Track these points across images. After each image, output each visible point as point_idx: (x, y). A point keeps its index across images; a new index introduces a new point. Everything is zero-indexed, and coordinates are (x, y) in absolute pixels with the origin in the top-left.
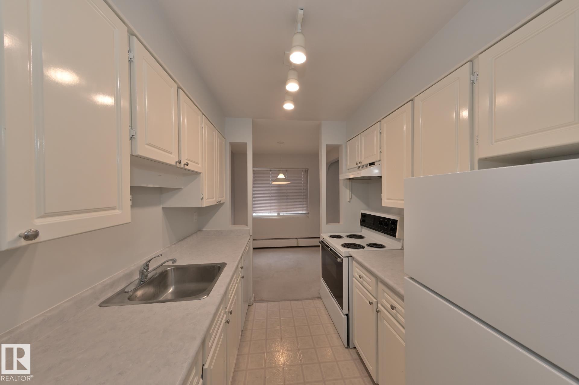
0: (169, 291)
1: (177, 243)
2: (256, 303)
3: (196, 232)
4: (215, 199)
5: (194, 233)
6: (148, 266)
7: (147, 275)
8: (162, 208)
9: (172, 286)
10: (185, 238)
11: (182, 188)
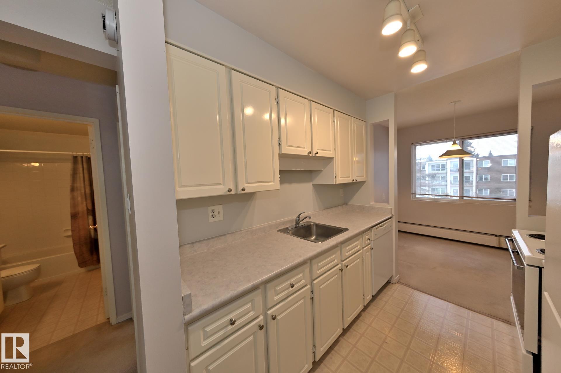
0: (312, 238)
1: (324, 210)
2: (400, 284)
3: (342, 205)
4: (350, 178)
5: (340, 205)
6: (299, 218)
7: (299, 223)
8: (313, 184)
9: (314, 235)
10: (332, 208)
11: (322, 170)
